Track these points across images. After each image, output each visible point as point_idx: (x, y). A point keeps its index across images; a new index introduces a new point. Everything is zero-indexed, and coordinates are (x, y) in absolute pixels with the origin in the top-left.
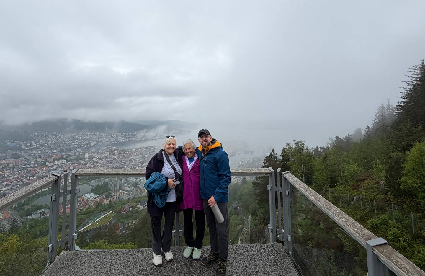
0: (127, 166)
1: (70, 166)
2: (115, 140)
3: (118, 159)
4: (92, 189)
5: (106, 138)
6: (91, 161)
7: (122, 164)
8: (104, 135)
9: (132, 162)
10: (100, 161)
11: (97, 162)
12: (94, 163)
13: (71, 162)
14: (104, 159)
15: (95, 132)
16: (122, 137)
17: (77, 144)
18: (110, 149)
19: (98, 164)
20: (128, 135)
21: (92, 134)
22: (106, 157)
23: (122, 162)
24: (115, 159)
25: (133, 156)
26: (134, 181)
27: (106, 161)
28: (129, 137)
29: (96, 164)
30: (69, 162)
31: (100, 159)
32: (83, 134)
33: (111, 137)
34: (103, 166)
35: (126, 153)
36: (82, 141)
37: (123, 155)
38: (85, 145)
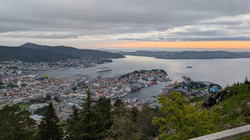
0: (61, 93)
1: (6, 93)
2: (40, 68)
3: (50, 86)
4: (35, 112)
5: (31, 67)
6: (25, 88)
7: (56, 90)
8: (29, 64)
9: (64, 89)
10: (33, 88)
11: (31, 90)
12: (28, 90)
13: (6, 90)
14: (37, 87)
15: (19, 61)
16: (47, 66)
17: (3, 73)
18: (39, 78)
19: (32, 91)
20: (52, 64)
21: (16, 63)
22: (38, 84)
23: (55, 89)
24: (46, 86)
25: (63, 84)
26: (71, 105)
27: (39, 88)
28: (53, 66)
29: (30, 91)
30: (4, 89)
31: (33, 87)
32: (6, 64)
33: (36, 66)
34: (37, 93)
35: (55, 81)
36: (8, 70)
37: (53, 83)
38: (12, 74)
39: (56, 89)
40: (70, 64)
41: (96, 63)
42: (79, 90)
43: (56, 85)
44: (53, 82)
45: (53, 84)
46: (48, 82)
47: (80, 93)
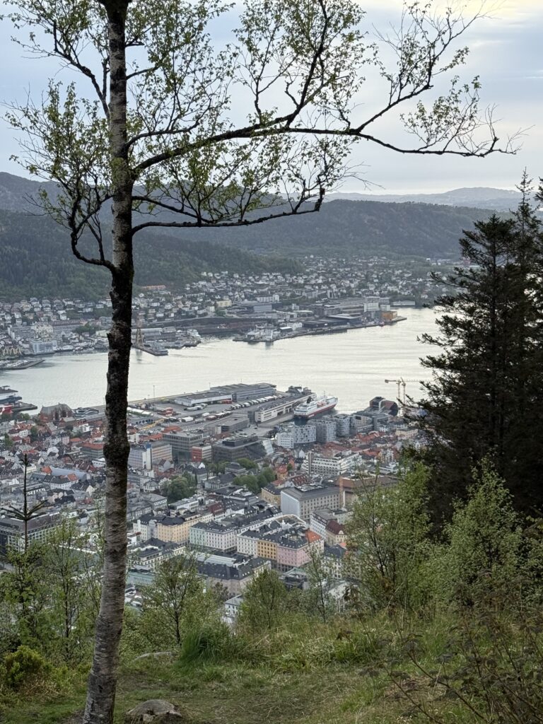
39: (58, 491)
40: (212, 309)
41: (394, 297)
42: (201, 503)
43: (72, 458)
44: (62, 435)
45: (55, 450)
46: (24, 441)
47: (200, 525)
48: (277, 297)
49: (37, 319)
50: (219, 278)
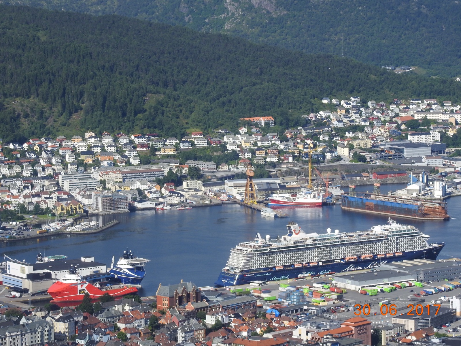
16: (129, 170)
20: (181, 157)
28: (185, 170)
48: (436, 135)
49: (97, 163)
50: (349, 106)
